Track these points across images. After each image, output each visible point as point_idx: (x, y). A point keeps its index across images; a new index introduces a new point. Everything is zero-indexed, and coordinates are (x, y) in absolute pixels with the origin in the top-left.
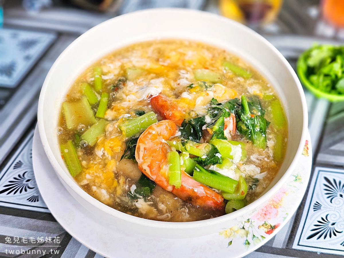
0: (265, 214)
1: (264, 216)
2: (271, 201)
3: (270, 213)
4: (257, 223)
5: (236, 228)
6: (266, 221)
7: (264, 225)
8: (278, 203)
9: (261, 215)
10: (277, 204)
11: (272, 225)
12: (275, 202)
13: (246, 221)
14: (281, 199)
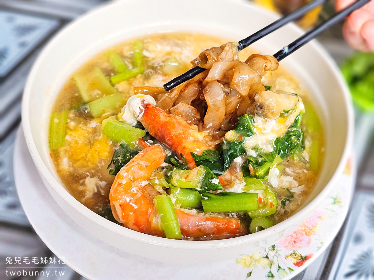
0: (295, 242)
1: (293, 244)
2: (303, 226)
3: (300, 241)
4: (283, 251)
5: (257, 256)
6: (295, 250)
7: (293, 255)
8: (311, 229)
9: (289, 242)
10: (310, 231)
11: (302, 256)
12: (308, 227)
13: (271, 249)
14: (315, 225)
